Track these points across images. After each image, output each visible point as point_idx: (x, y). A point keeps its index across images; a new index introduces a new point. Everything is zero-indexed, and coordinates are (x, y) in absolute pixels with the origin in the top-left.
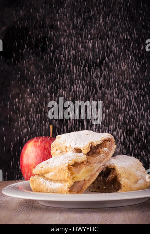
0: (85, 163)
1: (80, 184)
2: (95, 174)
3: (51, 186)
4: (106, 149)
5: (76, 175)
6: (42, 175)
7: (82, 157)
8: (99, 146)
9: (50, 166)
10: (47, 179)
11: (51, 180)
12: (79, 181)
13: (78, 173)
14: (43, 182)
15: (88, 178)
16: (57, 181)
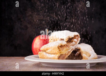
0: (66, 46)
1: (63, 56)
2: (70, 51)
3: (49, 56)
4: (75, 40)
5: (61, 51)
6: (45, 51)
7: (64, 43)
8: (72, 38)
9: (48, 47)
10: (47, 53)
11: (49, 53)
12: (63, 54)
13: (62, 50)
14: (45, 54)
15: (67, 53)
16: (52, 54)
